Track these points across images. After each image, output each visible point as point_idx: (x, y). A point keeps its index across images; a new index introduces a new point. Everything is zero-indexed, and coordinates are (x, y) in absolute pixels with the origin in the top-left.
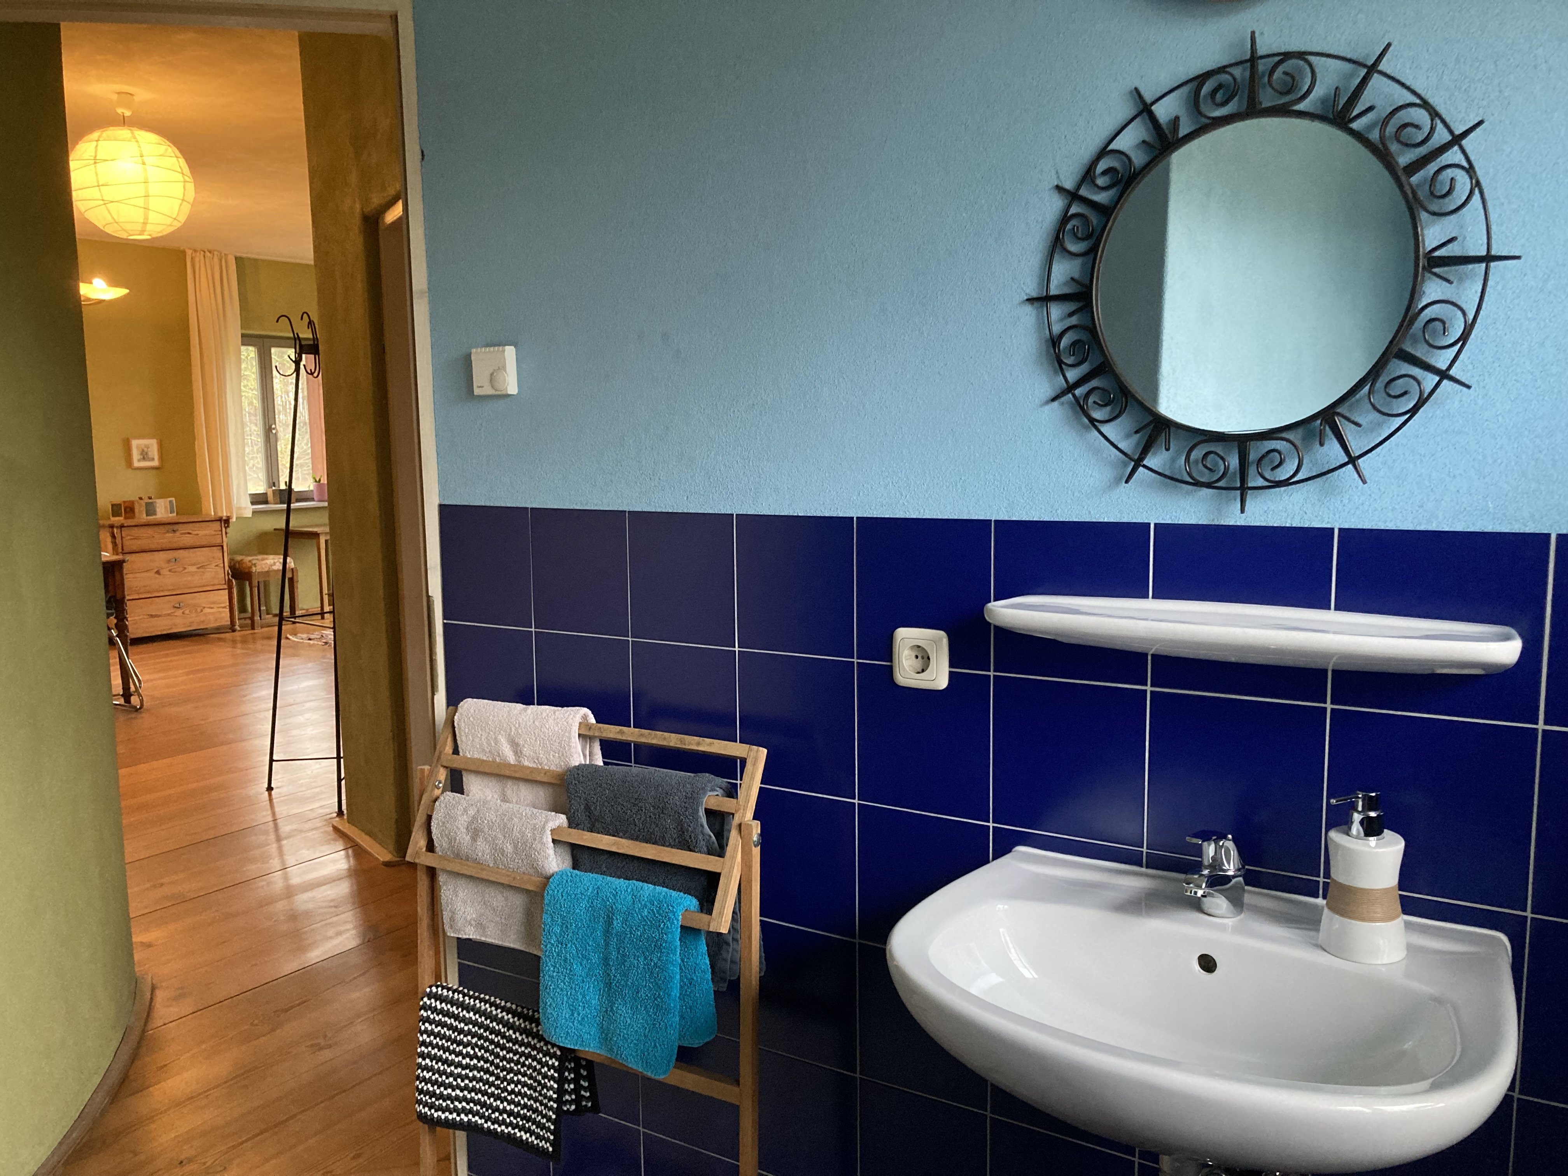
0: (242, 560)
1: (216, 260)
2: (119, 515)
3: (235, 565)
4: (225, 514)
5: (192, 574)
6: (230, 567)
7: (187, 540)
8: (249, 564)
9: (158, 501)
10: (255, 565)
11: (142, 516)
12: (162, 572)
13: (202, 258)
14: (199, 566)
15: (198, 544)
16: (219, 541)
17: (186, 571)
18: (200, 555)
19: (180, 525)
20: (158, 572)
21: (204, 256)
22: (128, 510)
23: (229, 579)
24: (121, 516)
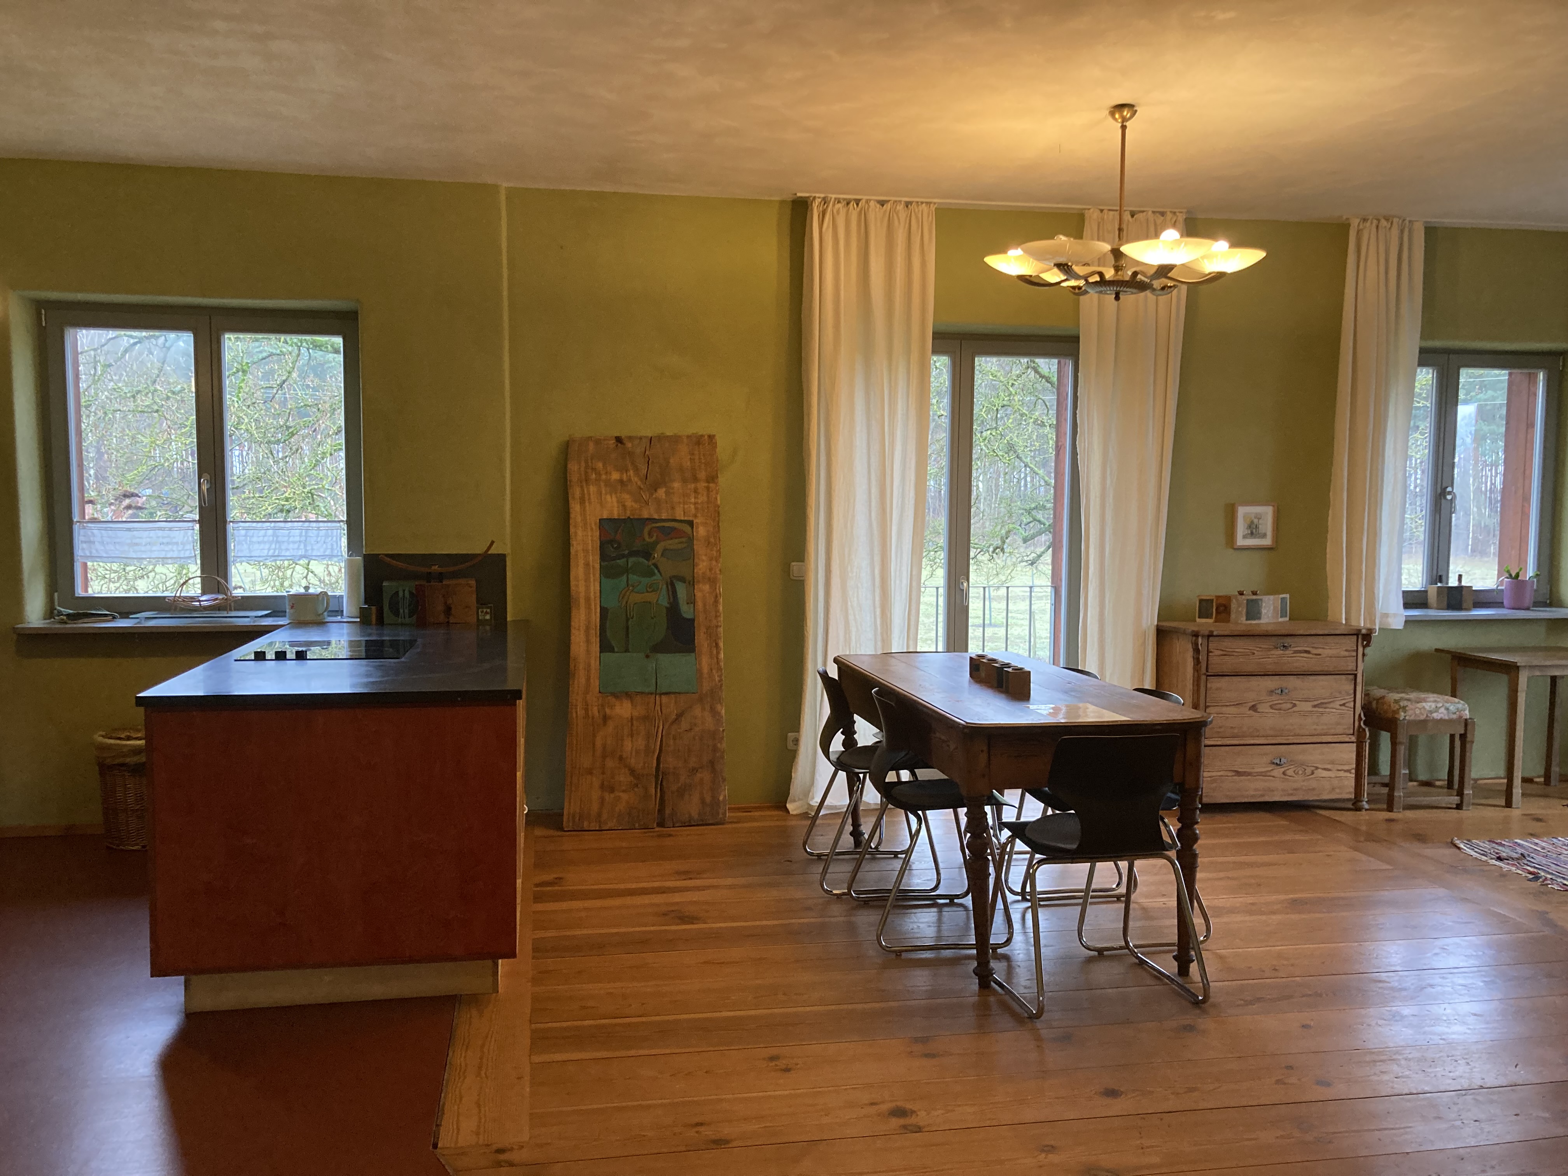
0: (1383, 697)
1: (1395, 232)
2: (1209, 616)
3: (1370, 703)
4: (1362, 623)
5: (1305, 714)
6: (1363, 708)
7: (1301, 662)
8: (1394, 707)
9: (1266, 598)
10: (1404, 708)
11: (1239, 620)
12: (1261, 708)
13: (1374, 230)
14: (1316, 703)
15: (1318, 668)
16: (1351, 666)
17: (1295, 709)
18: (1320, 686)
19: (1296, 639)
20: (1253, 708)
21: (1377, 227)
22: (1222, 608)
23: (1360, 726)
24: (1211, 618)
